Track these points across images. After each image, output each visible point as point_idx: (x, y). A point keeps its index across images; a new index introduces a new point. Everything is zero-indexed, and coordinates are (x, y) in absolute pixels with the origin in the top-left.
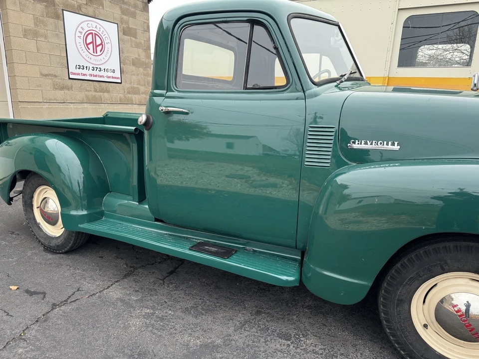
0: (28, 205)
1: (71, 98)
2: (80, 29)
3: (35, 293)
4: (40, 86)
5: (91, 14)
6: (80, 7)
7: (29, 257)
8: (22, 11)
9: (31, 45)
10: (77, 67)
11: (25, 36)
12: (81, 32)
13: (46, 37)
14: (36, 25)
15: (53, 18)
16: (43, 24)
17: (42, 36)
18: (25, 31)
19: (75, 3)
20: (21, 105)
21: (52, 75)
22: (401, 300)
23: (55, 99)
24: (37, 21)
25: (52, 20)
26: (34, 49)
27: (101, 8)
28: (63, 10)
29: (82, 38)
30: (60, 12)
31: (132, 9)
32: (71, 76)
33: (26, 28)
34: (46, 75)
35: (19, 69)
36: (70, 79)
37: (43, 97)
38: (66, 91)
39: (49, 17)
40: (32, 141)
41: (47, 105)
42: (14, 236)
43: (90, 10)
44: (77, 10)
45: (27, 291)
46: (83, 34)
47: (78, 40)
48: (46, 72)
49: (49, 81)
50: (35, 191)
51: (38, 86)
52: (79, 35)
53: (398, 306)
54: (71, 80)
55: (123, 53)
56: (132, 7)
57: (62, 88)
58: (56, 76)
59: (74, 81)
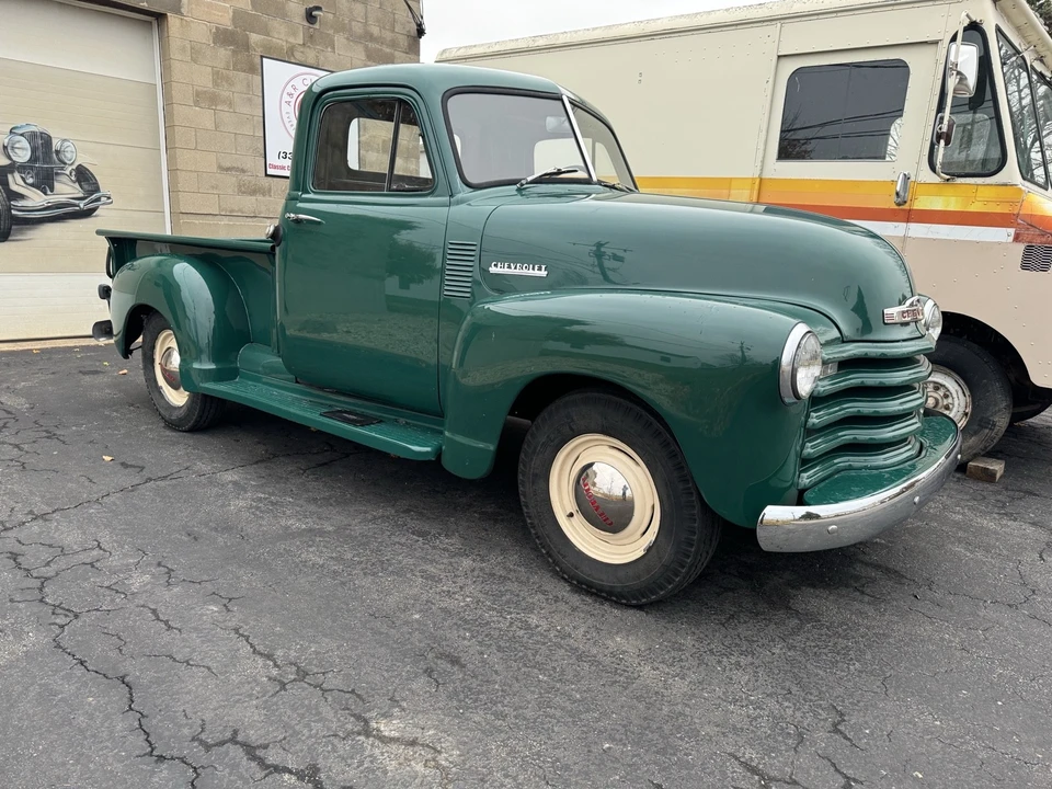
0: (149, 360)
1: (268, 210)
2: (289, 89)
3: (132, 466)
4: (217, 187)
5: (311, 61)
6: (292, 50)
7: (141, 432)
8: (194, 61)
9: (205, 118)
10: (282, 155)
11: (197, 103)
12: (290, 95)
13: (231, 104)
14: (216, 84)
15: (244, 71)
16: (227, 81)
17: (224, 102)
18: (198, 94)
19: (284, 44)
20: (186, 219)
21: (237, 169)
22: (537, 475)
23: (240, 210)
24: (218, 78)
25: (242, 75)
26: (210, 125)
27: (329, 49)
28: (262, 57)
29: (292, 104)
30: (258, 60)
31: (388, 50)
32: (270, 172)
33: (200, 89)
34: (228, 169)
35: (185, 158)
36: (266, 175)
37: (220, 207)
38: (260, 198)
39: (238, 70)
40: (159, 264)
41: (225, 221)
42: (132, 408)
43: (311, 56)
44: (287, 57)
45: (123, 464)
46: (295, 97)
47: (285, 108)
48: (228, 165)
49: (231, 180)
50: (156, 338)
51: (213, 187)
52: (288, 99)
53: (533, 483)
54: (270, 179)
55: (365, 129)
56: (388, 46)
57: (253, 192)
58: (243, 171)
59: (275, 179)
